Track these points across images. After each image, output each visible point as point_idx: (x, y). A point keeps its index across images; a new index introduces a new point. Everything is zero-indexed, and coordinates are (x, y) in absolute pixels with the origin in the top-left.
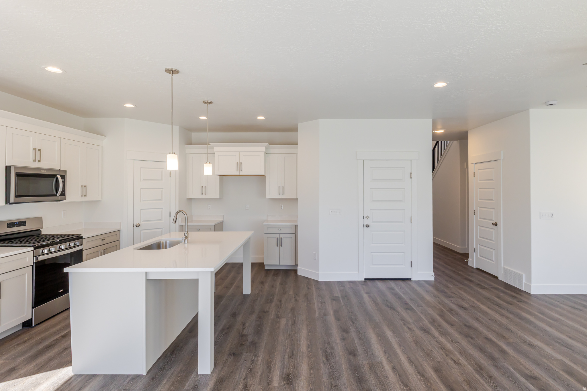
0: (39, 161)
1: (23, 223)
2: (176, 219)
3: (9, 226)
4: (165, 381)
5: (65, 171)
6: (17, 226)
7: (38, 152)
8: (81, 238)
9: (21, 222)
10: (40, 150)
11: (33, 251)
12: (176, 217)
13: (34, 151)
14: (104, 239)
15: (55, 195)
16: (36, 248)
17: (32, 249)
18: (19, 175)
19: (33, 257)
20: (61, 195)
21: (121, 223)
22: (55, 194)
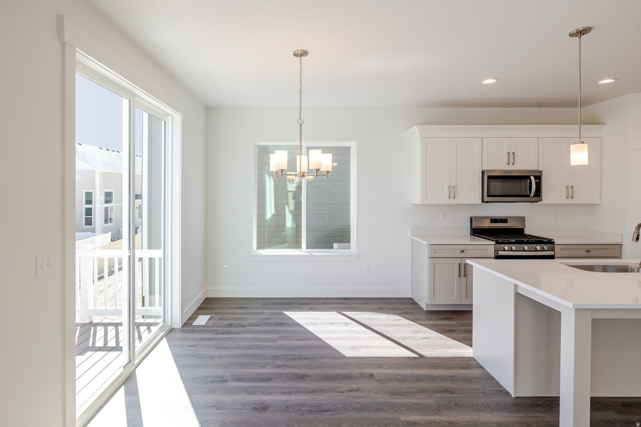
0: (513, 164)
1: (504, 220)
2: (638, 235)
3: (492, 222)
4: (521, 415)
5: (542, 171)
6: (499, 223)
7: (511, 155)
8: (553, 243)
9: (503, 219)
10: (513, 153)
11: (495, 245)
12: (638, 232)
13: (508, 155)
14: (589, 251)
15: (529, 196)
16: (497, 243)
17: (494, 243)
18: (490, 177)
19: (495, 251)
20: (535, 196)
21: (622, 235)
22: (529, 194)
